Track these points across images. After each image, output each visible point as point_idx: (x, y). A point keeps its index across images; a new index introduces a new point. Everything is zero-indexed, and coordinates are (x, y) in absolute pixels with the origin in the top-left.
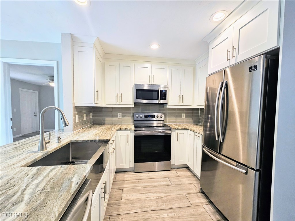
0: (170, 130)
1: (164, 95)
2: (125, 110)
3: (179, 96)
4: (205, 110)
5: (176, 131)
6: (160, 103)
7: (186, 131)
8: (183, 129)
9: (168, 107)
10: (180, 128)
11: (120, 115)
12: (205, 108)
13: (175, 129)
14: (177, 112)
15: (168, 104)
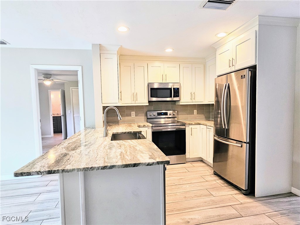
0: (184, 125)
1: (177, 93)
2: (138, 109)
3: (191, 93)
4: (214, 106)
5: (190, 126)
6: (173, 100)
7: (199, 126)
8: (196, 124)
9: (181, 104)
10: (193, 123)
11: (133, 113)
12: (215, 104)
13: (189, 124)
14: (189, 108)
15: (181, 101)
